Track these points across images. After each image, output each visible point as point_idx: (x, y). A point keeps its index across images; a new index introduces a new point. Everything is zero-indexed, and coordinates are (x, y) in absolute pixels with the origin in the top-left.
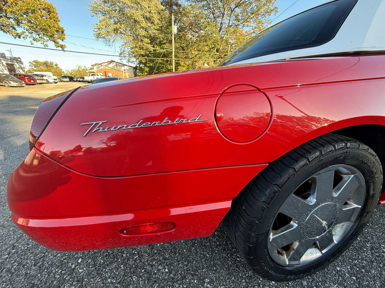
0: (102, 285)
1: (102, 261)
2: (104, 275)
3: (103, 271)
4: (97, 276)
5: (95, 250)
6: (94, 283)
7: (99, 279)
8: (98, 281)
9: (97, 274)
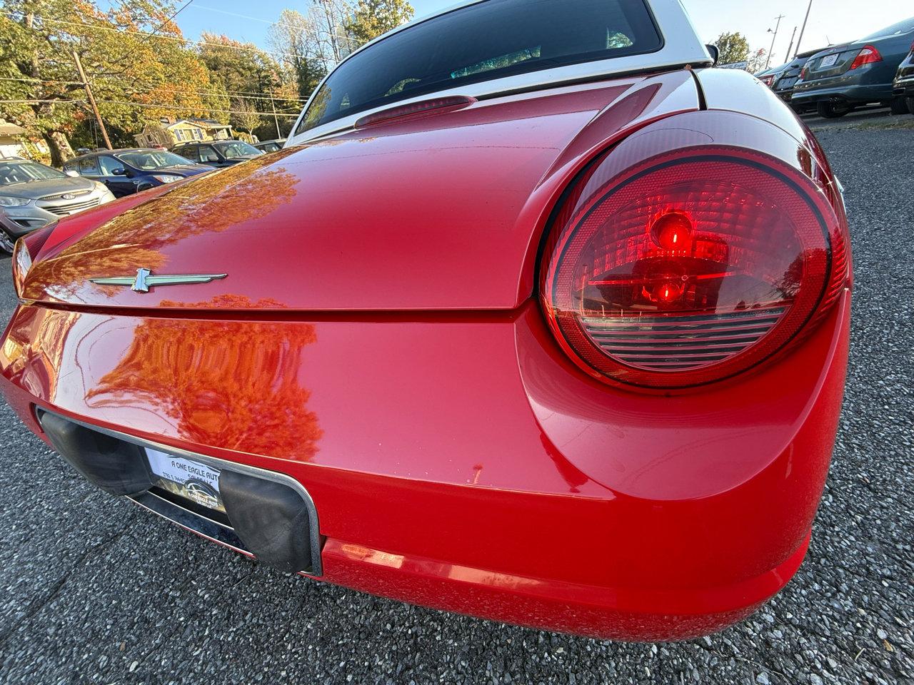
0: (628, 657)
1: (561, 650)
2: (604, 648)
3: (591, 652)
4: (600, 668)
5: (514, 665)
6: (616, 679)
7: (610, 664)
8: (616, 668)
9: (593, 669)
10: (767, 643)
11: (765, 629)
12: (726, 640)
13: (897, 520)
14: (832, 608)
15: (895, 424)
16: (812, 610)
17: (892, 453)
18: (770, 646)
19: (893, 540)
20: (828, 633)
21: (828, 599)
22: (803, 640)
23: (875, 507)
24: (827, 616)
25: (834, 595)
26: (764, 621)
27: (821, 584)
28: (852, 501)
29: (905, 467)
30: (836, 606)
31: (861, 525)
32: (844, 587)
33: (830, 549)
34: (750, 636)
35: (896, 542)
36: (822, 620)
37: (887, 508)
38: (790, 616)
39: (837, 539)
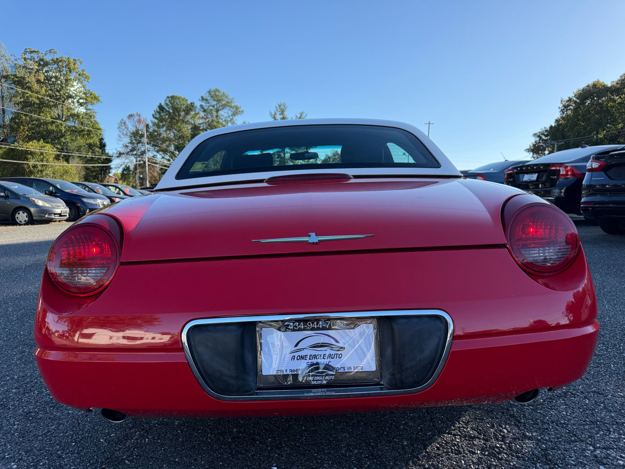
10: (596, 456)
11: (592, 452)
12: (579, 460)
13: (617, 403)
14: (612, 438)
15: (595, 368)
16: (605, 441)
17: (600, 379)
18: (598, 457)
19: (619, 410)
20: (615, 447)
21: (608, 435)
22: (608, 452)
23: (606, 400)
24: (612, 441)
25: (610, 434)
26: (590, 449)
27: (603, 431)
28: (596, 399)
29: (608, 383)
30: (613, 437)
31: (605, 407)
32: (611, 430)
33: (598, 418)
34: (588, 456)
35: (621, 410)
36: (611, 443)
37: (610, 399)
38: (598, 445)
39: (599, 414)
